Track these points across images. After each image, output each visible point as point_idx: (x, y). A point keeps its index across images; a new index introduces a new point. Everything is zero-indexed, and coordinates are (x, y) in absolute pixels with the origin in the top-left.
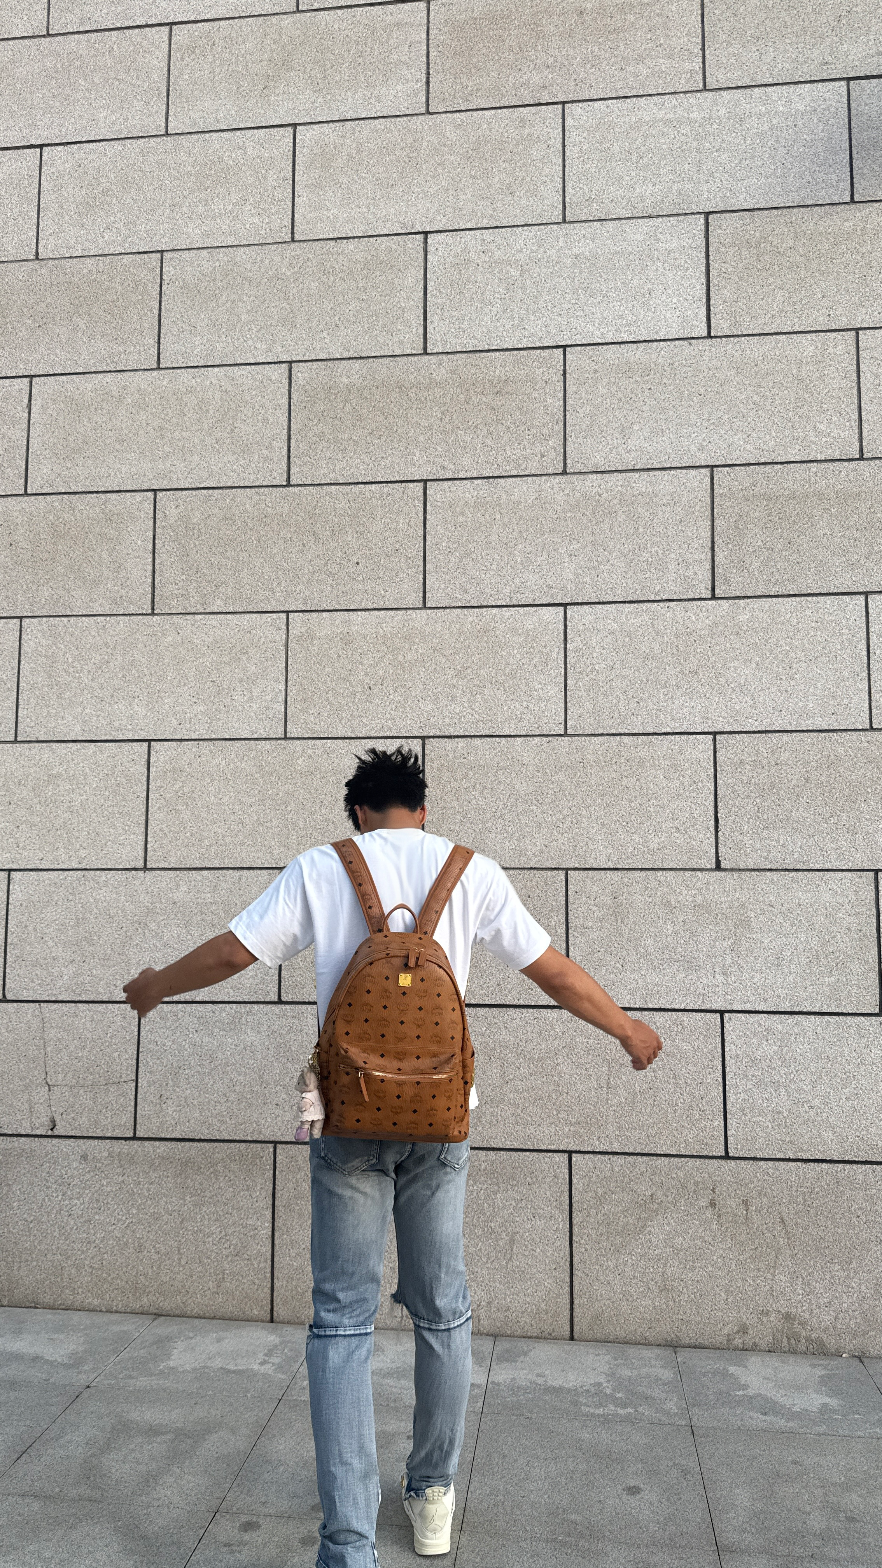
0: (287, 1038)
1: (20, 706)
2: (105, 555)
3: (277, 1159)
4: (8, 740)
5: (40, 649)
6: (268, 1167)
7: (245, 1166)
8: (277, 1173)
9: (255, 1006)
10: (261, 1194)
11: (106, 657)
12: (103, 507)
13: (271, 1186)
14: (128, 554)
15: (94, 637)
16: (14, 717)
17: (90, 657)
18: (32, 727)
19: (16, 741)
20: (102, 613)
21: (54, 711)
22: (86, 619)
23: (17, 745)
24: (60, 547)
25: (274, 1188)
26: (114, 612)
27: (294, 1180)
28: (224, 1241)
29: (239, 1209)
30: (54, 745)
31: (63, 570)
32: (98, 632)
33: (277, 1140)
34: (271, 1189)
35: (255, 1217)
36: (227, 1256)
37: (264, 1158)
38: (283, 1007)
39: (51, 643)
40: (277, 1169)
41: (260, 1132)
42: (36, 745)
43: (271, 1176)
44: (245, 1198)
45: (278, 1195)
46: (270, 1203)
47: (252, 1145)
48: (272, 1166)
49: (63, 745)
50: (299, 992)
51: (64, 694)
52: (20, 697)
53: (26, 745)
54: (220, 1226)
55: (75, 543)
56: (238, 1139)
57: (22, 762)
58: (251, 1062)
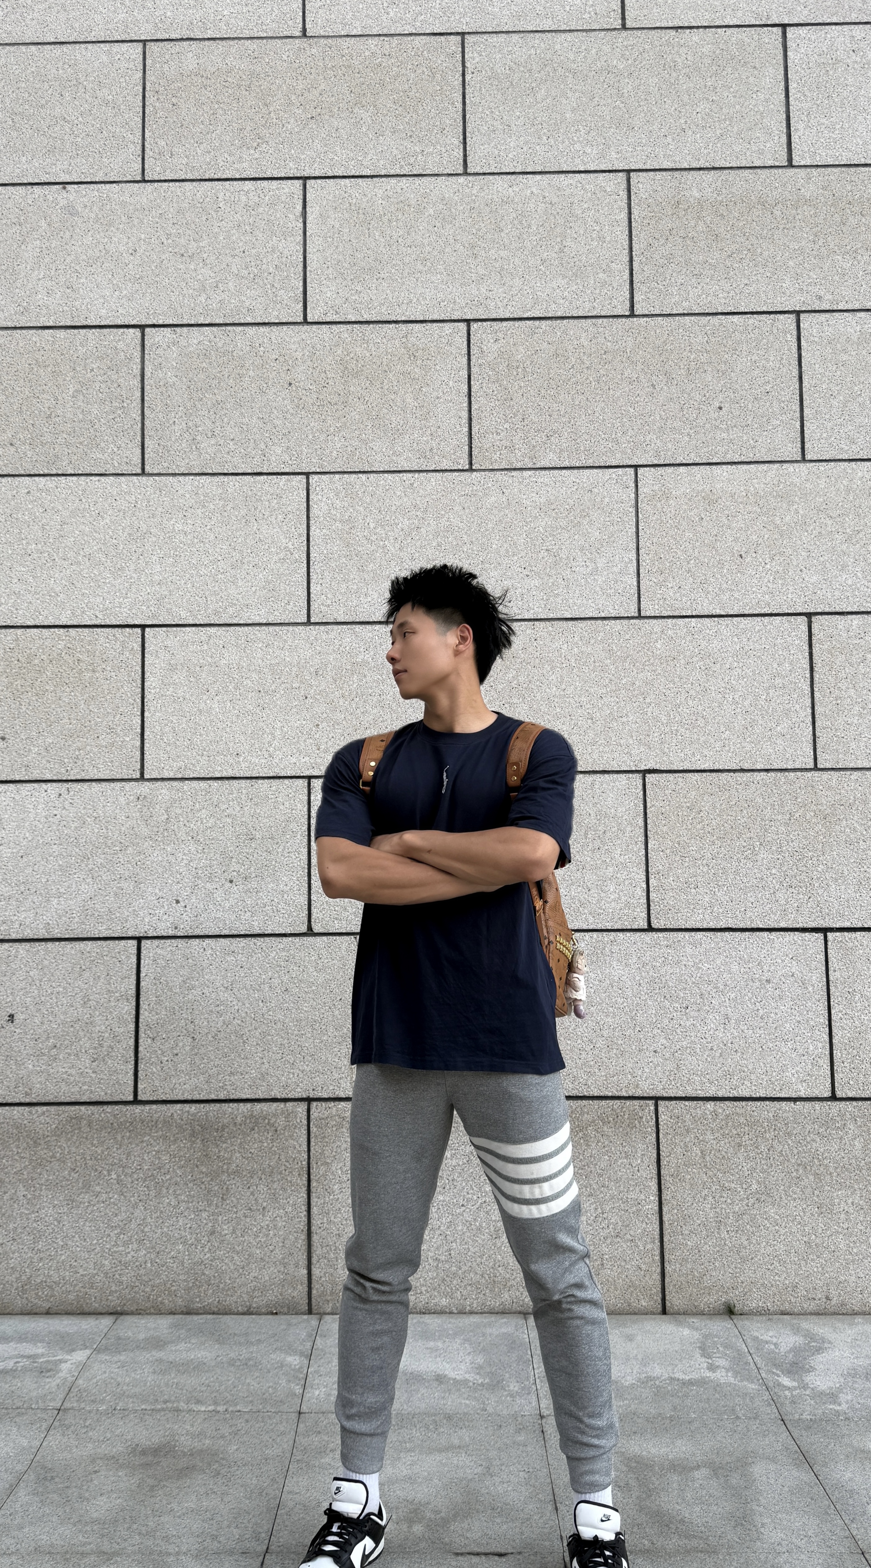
0: (663, 971)
1: (312, 581)
2: (409, 398)
3: (660, 1120)
4: (300, 621)
5: (334, 512)
6: (650, 1129)
7: (621, 1130)
8: (661, 1136)
9: (620, 934)
10: (644, 1161)
11: (417, 522)
12: (405, 340)
13: (655, 1151)
14: (438, 398)
15: (400, 497)
16: (306, 593)
17: (397, 521)
18: (329, 606)
19: (309, 623)
20: (408, 469)
21: (355, 587)
22: (389, 476)
23: (311, 627)
24: (352, 388)
25: (658, 1155)
26: (424, 468)
27: (682, 1144)
28: (600, 1219)
29: (617, 1181)
30: (358, 628)
31: (357, 416)
32: (405, 492)
33: (658, 1095)
34: (655, 1155)
35: (637, 1189)
36: (605, 1238)
37: (644, 1120)
38: (655, 935)
39: (346, 504)
40: (661, 1131)
41: (637, 1086)
42: (335, 627)
43: (654, 1140)
44: (624, 1168)
45: (664, 1162)
46: (655, 1172)
47: (628, 1103)
48: (654, 1128)
49: (369, 627)
50: (674, 918)
51: (366, 566)
52: (311, 570)
53: (322, 628)
54: (595, 1202)
55: (371, 384)
56: (610, 1094)
57: (318, 648)
58: (620, 1000)
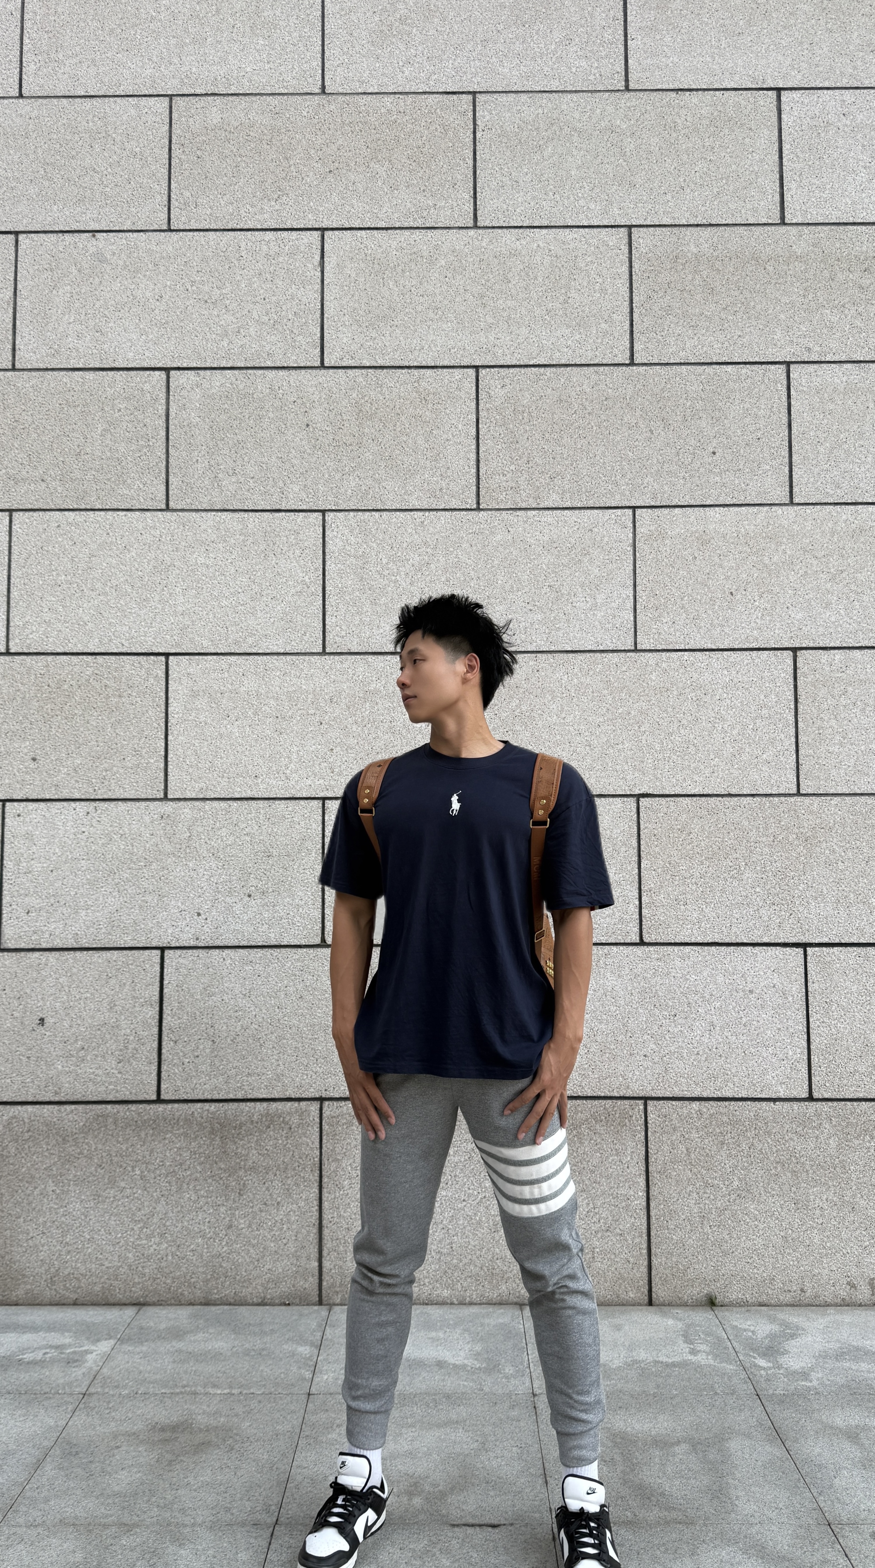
0: (651, 982)
1: (328, 613)
2: (420, 441)
3: (648, 1118)
4: (315, 651)
5: (348, 548)
6: (639, 1128)
7: (612, 1128)
8: (649, 1134)
9: (613, 948)
10: (632, 1158)
11: (426, 558)
12: (416, 385)
13: (644, 1149)
14: (448, 440)
15: (411, 534)
16: (321, 625)
17: (407, 557)
18: (343, 637)
19: (324, 653)
20: (419, 508)
21: (368, 619)
22: (401, 514)
23: (326, 657)
24: (366, 430)
25: (646, 1152)
26: (434, 507)
27: (669, 1142)
28: (593, 1213)
29: (608, 1177)
30: (370, 658)
31: (371, 457)
32: (415, 529)
33: (647, 1095)
35: (626, 1185)
36: (596, 1232)
37: (633, 1117)
38: (645, 948)
39: (360, 541)
40: (650, 1129)
41: (627, 1087)
42: (349, 657)
43: (642, 1138)
44: (614, 1165)
45: (652, 1160)
46: (643, 1169)
47: (619, 1102)
48: (643, 1127)
50: (663, 933)
51: (379, 599)
52: (327, 603)
53: (336, 658)
54: (587, 1198)
55: (385, 426)
56: (603, 1095)
57: (332, 677)
58: (613, 1008)
